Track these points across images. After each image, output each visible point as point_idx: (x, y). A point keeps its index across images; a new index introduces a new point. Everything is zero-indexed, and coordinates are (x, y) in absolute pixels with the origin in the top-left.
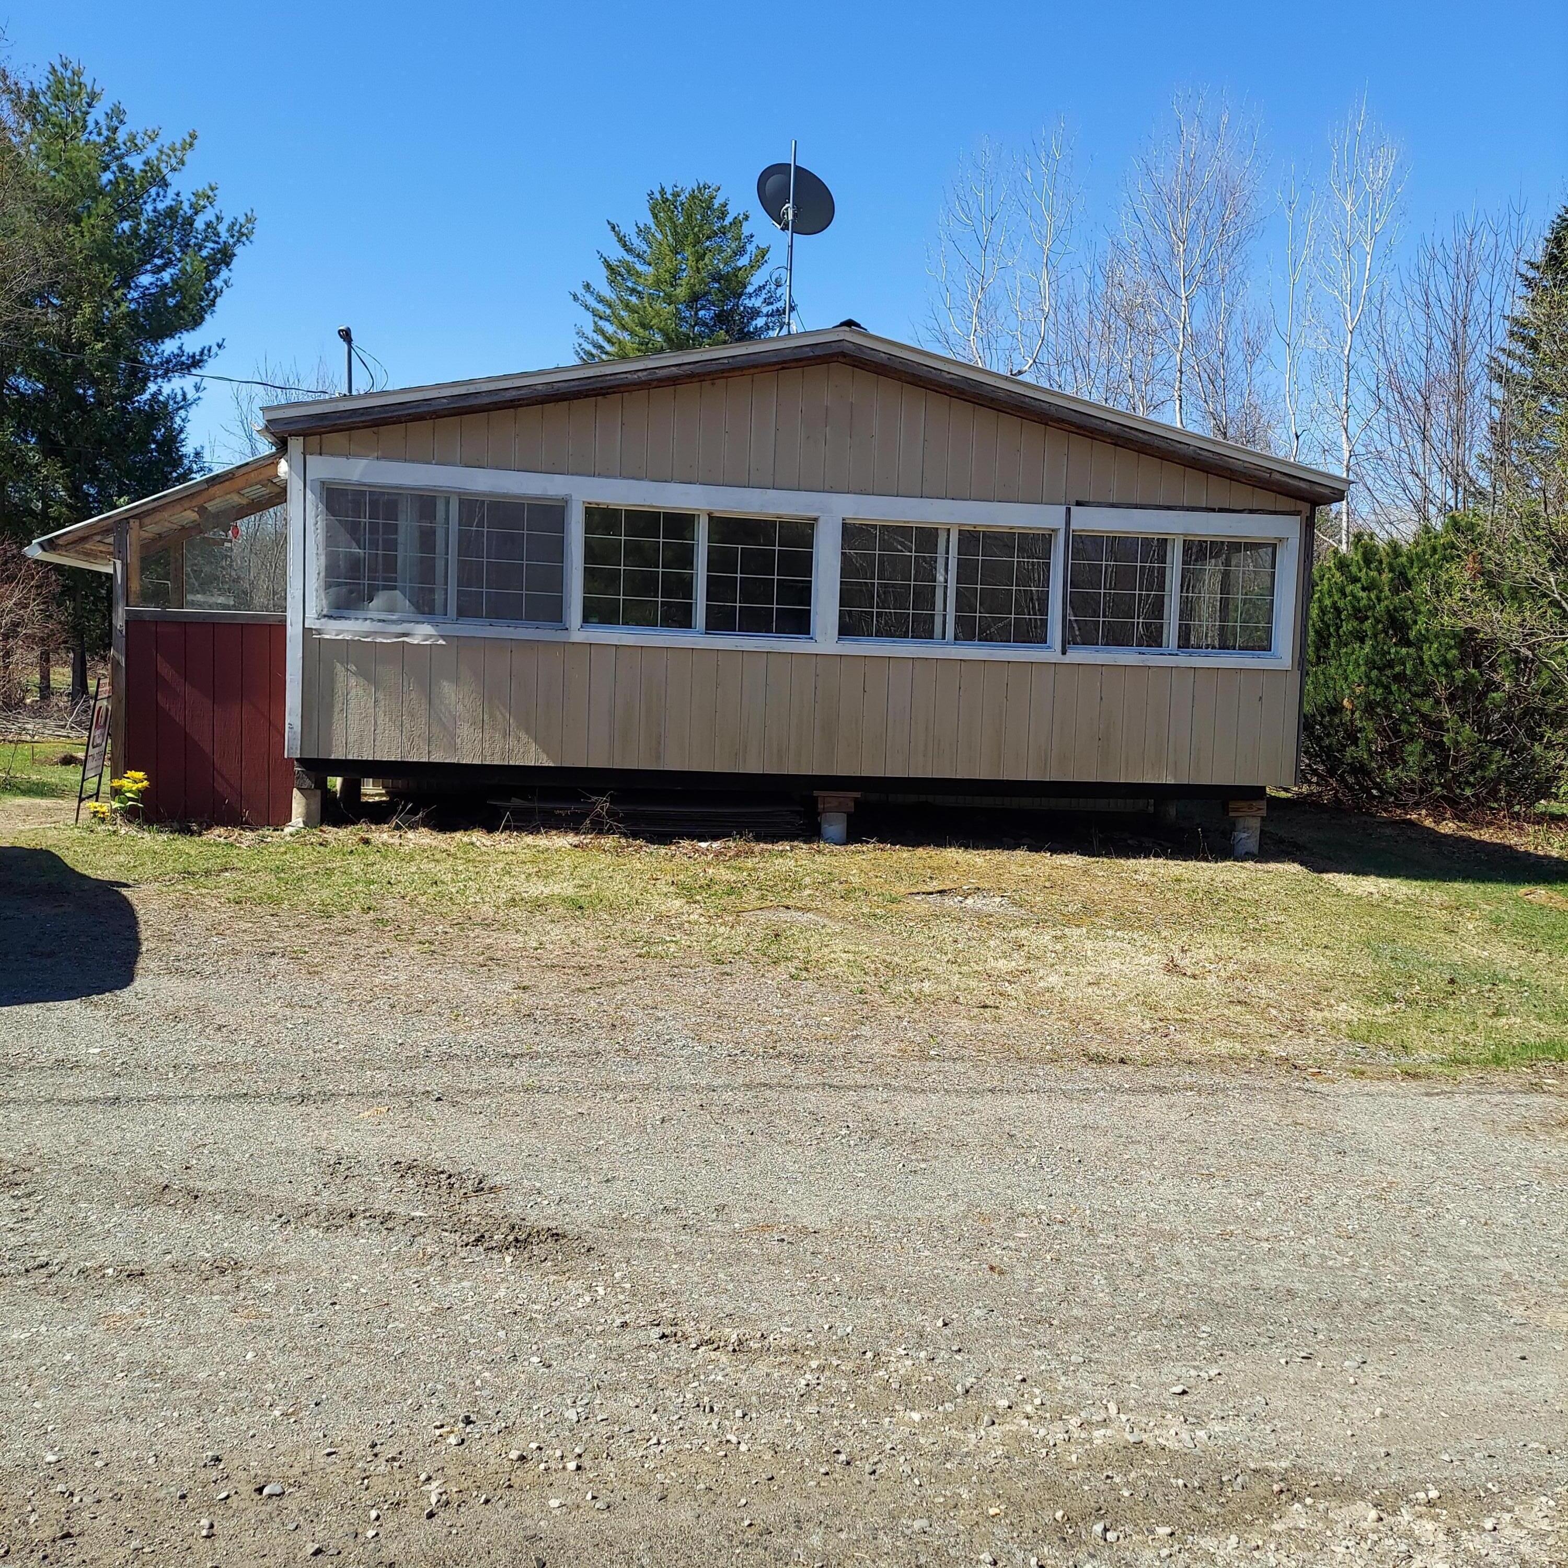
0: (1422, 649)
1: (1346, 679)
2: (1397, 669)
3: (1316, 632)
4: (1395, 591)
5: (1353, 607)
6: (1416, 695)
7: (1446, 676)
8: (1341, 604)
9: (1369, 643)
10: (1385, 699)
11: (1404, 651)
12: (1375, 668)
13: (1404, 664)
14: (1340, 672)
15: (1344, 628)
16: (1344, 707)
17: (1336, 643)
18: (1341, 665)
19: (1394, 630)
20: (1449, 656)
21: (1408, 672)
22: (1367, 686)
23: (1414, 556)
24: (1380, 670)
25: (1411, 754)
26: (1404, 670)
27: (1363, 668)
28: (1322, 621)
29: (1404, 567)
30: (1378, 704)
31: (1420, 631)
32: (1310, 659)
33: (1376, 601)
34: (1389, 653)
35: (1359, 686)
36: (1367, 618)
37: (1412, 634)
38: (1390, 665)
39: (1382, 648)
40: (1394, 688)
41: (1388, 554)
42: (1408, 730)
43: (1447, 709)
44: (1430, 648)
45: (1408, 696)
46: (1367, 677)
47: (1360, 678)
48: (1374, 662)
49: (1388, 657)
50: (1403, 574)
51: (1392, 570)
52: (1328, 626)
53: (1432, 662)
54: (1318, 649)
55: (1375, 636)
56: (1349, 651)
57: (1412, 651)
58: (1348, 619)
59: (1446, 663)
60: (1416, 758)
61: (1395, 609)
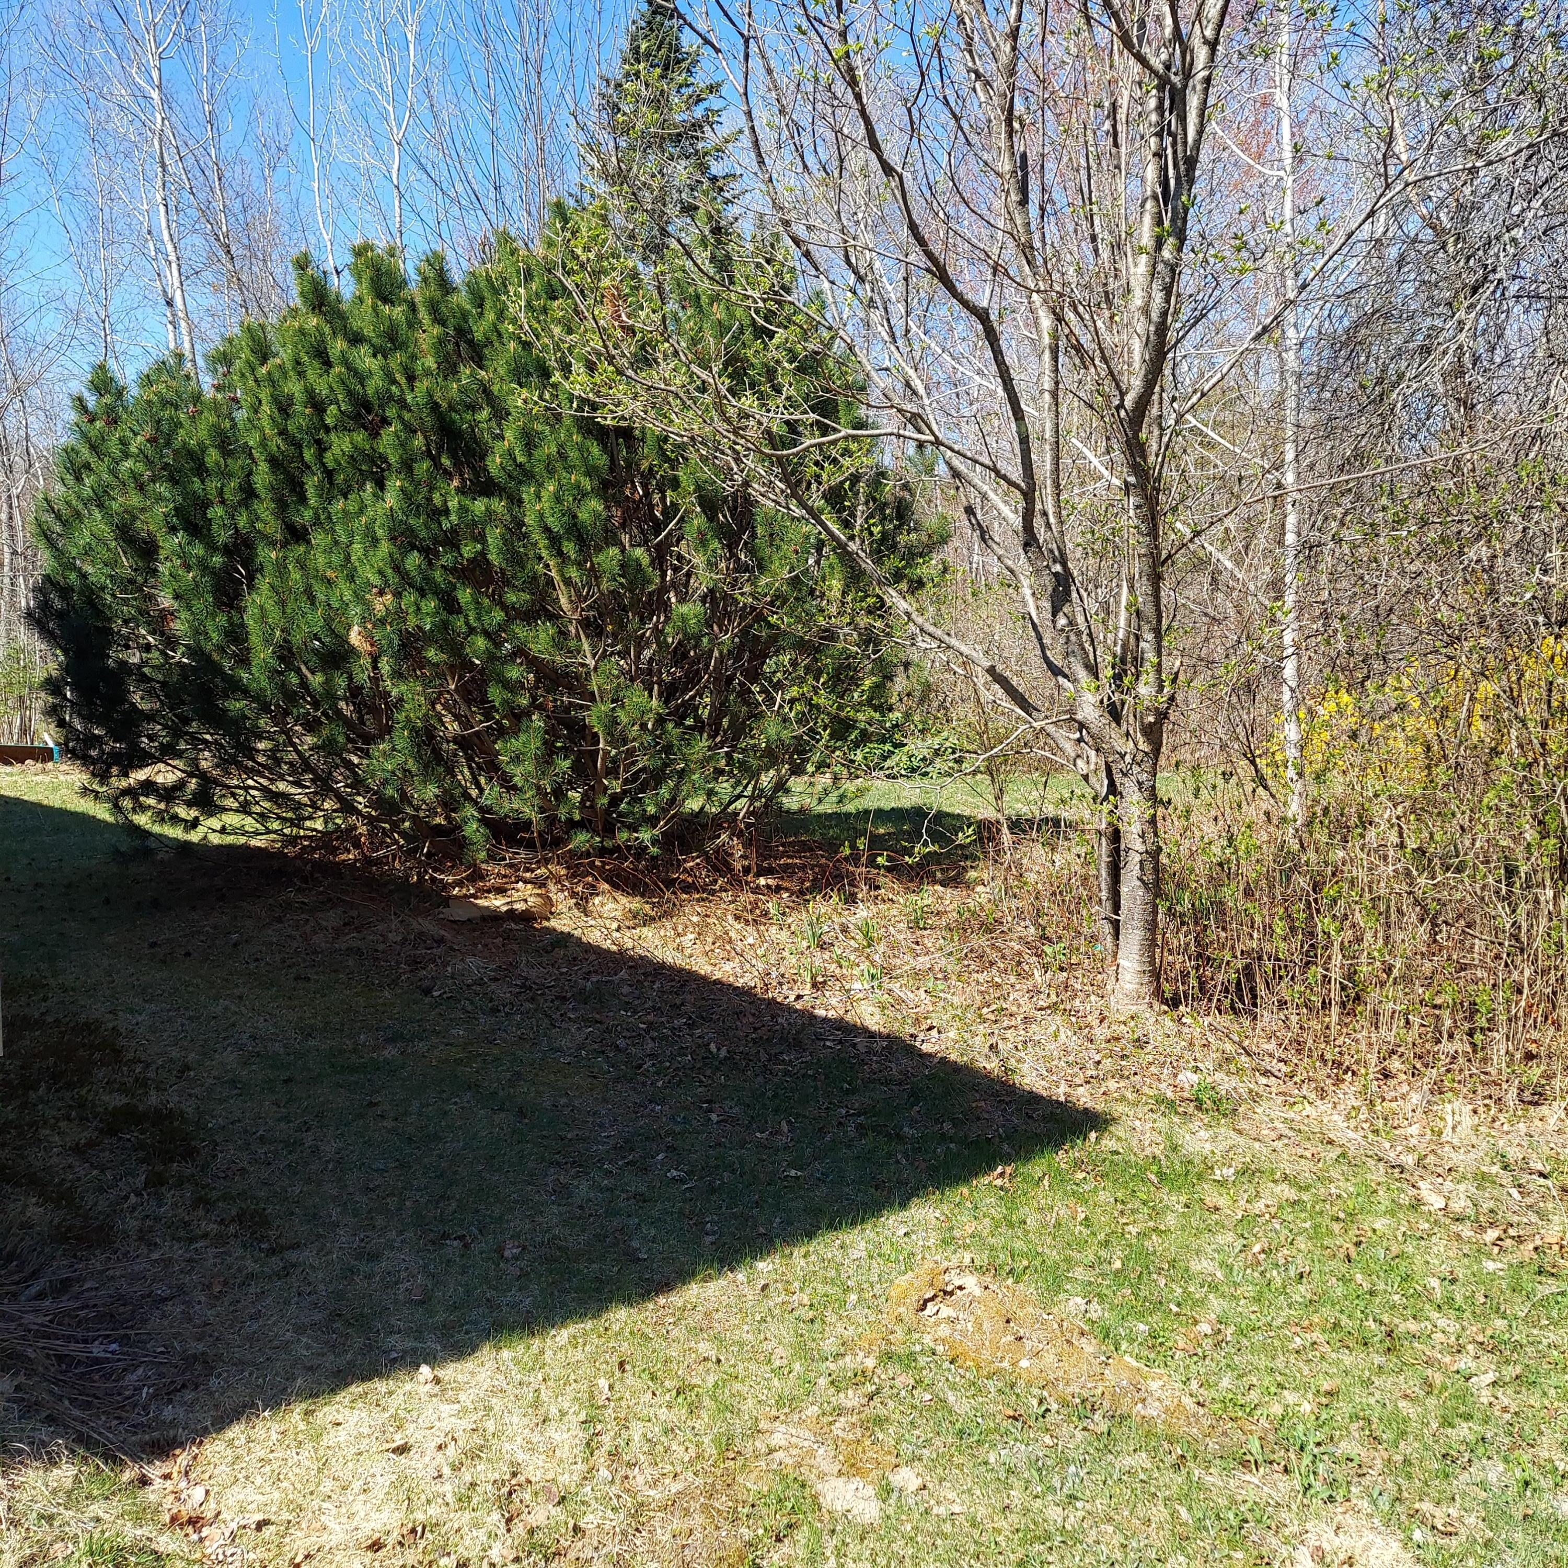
0: (520, 501)
1: (351, 578)
2: (469, 550)
3: (273, 461)
4: (449, 368)
5: (350, 393)
6: (515, 614)
7: (580, 564)
8: (322, 389)
9: (395, 483)
10: (445, 626)
11: (479, 506)
12: (413, 547)
13: (481, 538)
14: (336, 559)
15: (336, 450)
16: (353, 649)
17: (319, 488)
18: (336, 543)
19: (453, 456)
20: (584, 515)
21: (494, 558)
22: (398, 595)
23: (483, 284)
24: (428, 553)
25: (517, 759)
26: (483, 554)
27: (385, 547)
28: (283, 433)
29: (465, 315)
30: (428, 638)
31: (510, 453)
32: (269, 531)
33: (403, 381)
34: (446, 512)
35: (381, 593)
36: (385, 422)
37: (495, 464)
38: (452, 540)
39: (429, 499)
40: (465, 595)
41: (425, 280)
42: (505, 702)
43: (586, 646)
44: (538, 497)
45: (498, 616)
46: (397, 569)
47: (381, 573)
48: (410, 531)
49: (446, 525)
50: (463, 333)
51: (439, 320)
52: (299, 446)
53: (547, 530)
54: (282, 506)
55: (407, 466)
56: (353, 507)
57: (499, 505)
58: (341, 427)
59: (575, 530)
60: (529, 766)
61: (451, 408)
